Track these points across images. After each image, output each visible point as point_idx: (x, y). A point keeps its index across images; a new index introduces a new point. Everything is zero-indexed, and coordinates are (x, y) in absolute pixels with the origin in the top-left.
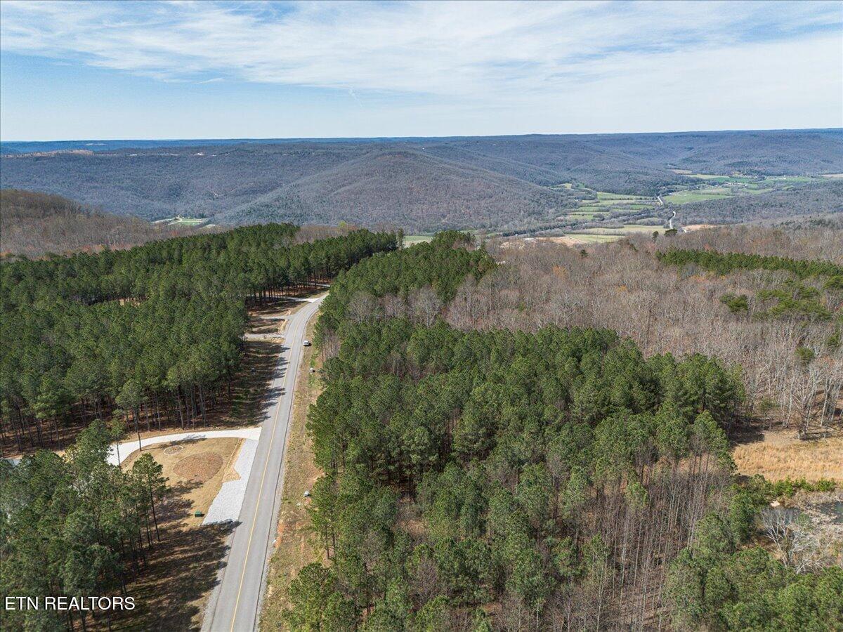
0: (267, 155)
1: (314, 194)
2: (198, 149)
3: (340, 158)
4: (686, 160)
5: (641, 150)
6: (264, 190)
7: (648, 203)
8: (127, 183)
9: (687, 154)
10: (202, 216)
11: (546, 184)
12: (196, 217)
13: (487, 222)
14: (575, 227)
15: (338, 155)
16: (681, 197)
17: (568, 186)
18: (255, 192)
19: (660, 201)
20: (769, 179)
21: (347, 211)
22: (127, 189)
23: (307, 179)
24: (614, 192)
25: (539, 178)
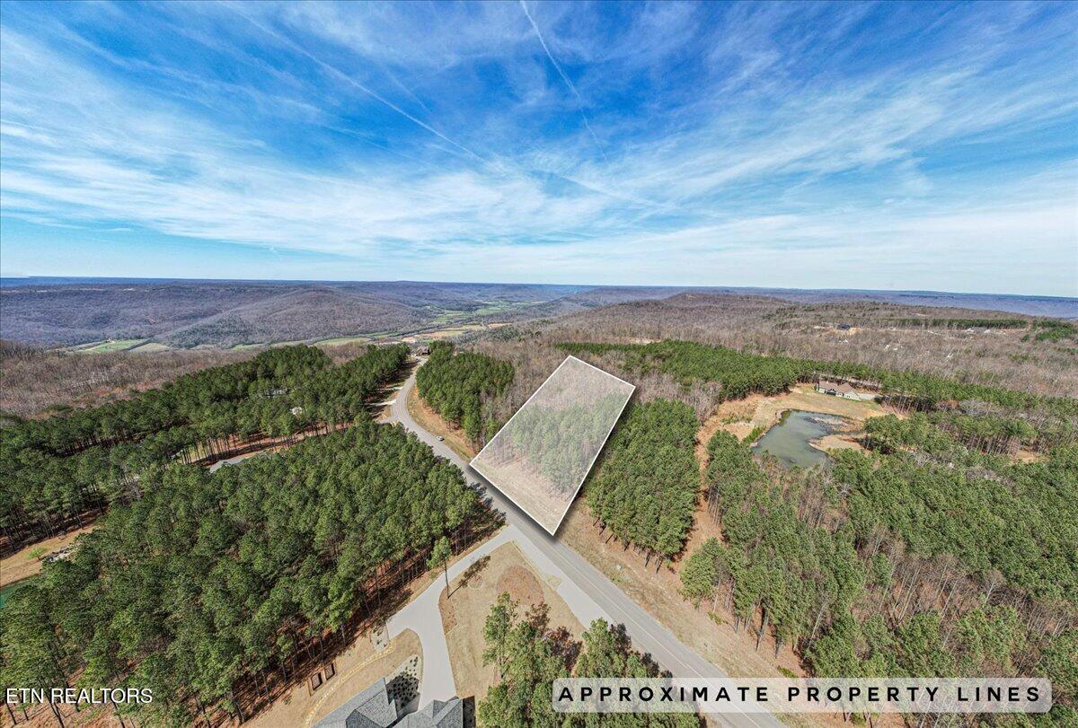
0: (204, 291)
1: (256, 317)
2: (127, 286)
3: (272, 293)
4: (479, 295)
5: (459, 290)
6: (204, 315)
7: (469, 315)
8: (37, 314)
9: (479, 293)
10: (139, 338)
11: (417, 307)
12: (131, 339)
13: (387, 327)
14: (439, 328)
15: (271, 292)
16: (482, 311)
17: (429, 307)
18: (194, 317)
19: (474, 314)
20: (514, 304)
21: (286, 326)
22: (37, 320)
23: (248, 307)
24: (452, 310)
25: (413, 303)
